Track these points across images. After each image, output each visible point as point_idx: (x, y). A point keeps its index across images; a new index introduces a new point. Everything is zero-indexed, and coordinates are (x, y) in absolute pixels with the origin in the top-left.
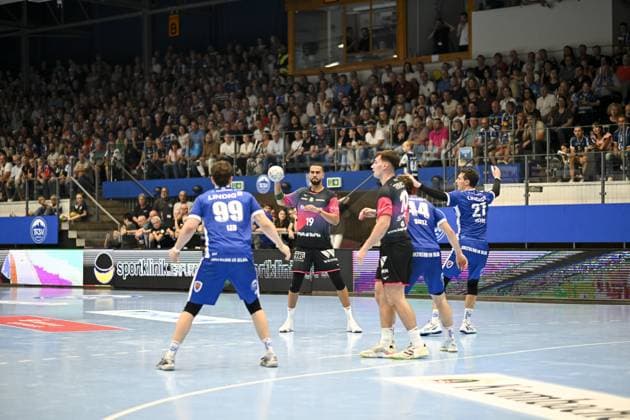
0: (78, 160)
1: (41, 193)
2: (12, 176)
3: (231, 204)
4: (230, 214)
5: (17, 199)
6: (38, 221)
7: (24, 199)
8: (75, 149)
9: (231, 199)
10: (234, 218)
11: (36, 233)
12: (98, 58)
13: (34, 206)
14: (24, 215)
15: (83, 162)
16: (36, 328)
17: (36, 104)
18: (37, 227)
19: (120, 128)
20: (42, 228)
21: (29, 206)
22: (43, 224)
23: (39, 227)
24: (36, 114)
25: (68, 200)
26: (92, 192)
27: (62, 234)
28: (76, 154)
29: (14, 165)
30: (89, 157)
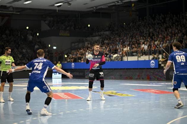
0: (164, 43)
1: (153, 53)
2: (144, 48)
3: (182, 56)
4: (181, 59)
5: (146, 55)
6: (152, 61)
7: (148, 55)
8: (163, 40)
9: (182, 55)
10: (183, 61)
11: (152, 65)
12: (169, 13)
13: (151, 57)
14: (148, 59)
15: (165, 44)
16: (153, 93)
17: (151, 27)
18: (152, 63)
19: (176, 33)
20: (154, 63)
21: (150, 57)
22: (154, 62)
23: (153, 63)
24: (151, 30)
25: (161, 55)
26: (168, 52)
27: (160, 65)
28: (163, 42)
29: (145, 45)
30: (167, 42)
